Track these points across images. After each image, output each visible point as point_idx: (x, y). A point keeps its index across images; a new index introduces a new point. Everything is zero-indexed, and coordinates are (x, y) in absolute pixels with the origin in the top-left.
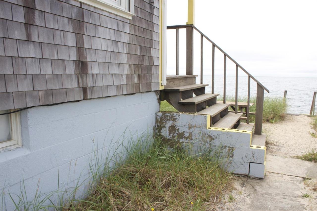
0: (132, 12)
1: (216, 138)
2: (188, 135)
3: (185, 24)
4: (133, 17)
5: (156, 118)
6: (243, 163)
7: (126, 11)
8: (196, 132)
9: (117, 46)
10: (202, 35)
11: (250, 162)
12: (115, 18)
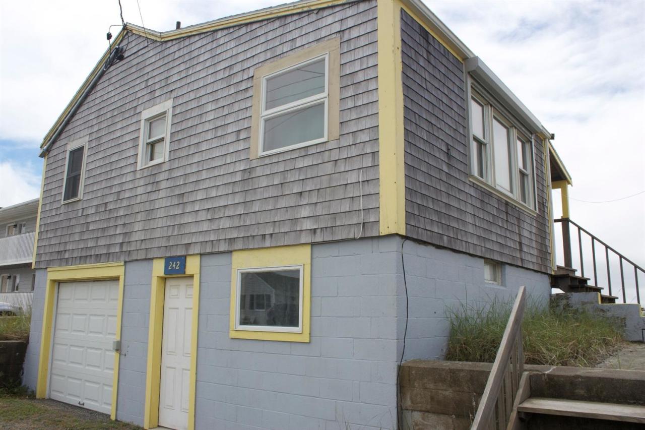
0: (537, 211)
1: (608, 311)
2: (582, 311)
3: (560, 218)
4: (537, 214)
5: (551, 299)
6: (636, 330)
7: (534, 210)
8: (588, 307)
9: (531, 235)
10: (580, 228)
11: (643, 329)
12: (532, 218)
